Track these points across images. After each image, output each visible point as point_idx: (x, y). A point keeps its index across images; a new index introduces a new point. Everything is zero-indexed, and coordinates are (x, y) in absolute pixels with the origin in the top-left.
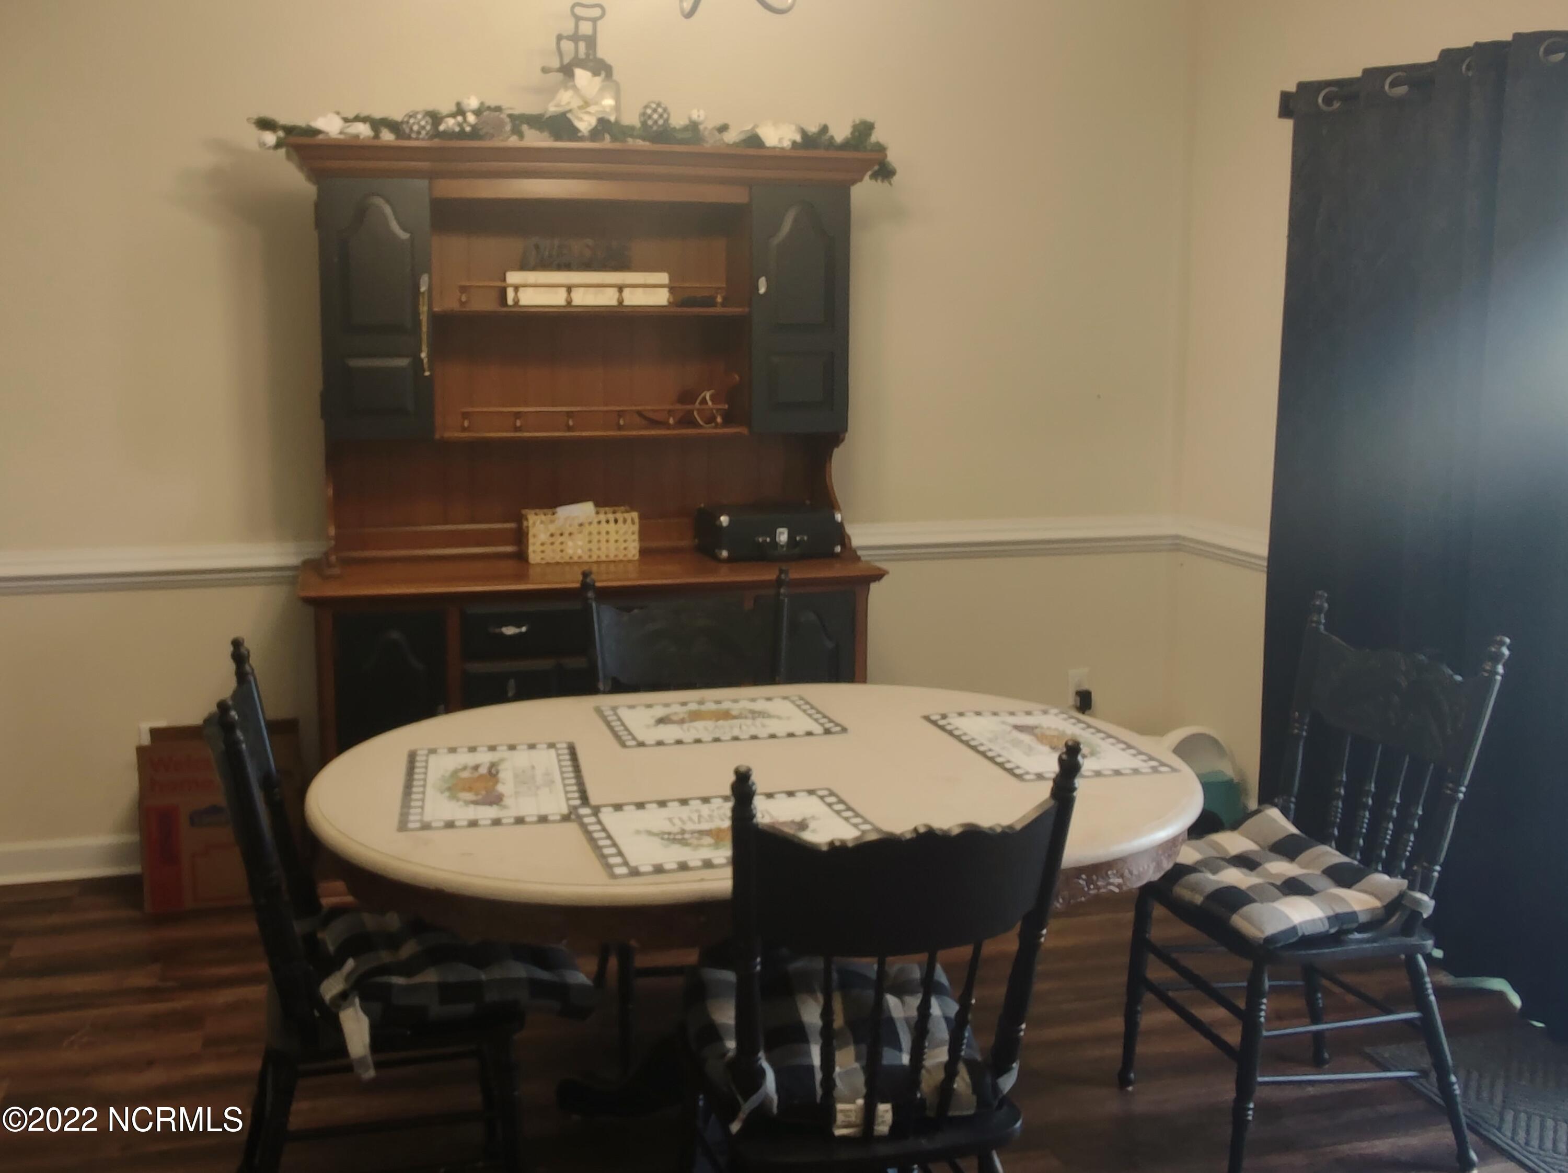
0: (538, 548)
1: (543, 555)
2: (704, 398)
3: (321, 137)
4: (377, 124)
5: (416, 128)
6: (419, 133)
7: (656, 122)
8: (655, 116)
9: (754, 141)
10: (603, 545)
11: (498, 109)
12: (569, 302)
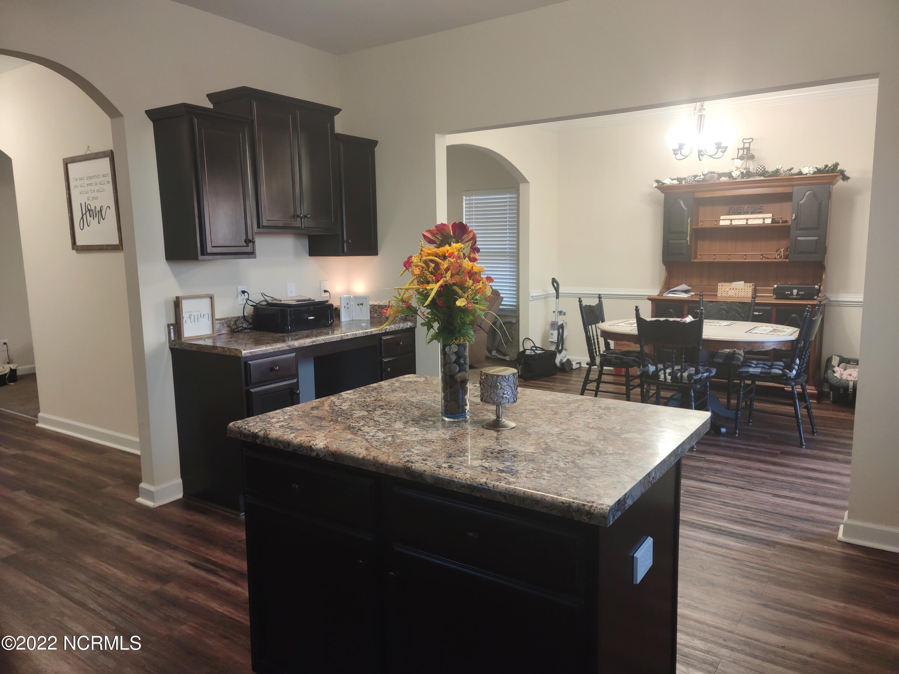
0: (720, 292)
1: (721, 294)
2: (781, 251)
3: (665, 185)
4: (679, 180)
5: (688, 180)
6: (689, 181)
7: (759, 171)
8: (759, 170)
9: (800, 173)
10: (740, 293)
11: (714, 173)
12: (731, 224)
